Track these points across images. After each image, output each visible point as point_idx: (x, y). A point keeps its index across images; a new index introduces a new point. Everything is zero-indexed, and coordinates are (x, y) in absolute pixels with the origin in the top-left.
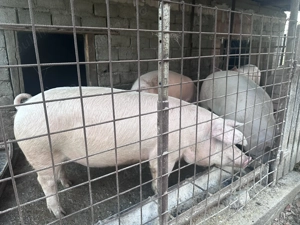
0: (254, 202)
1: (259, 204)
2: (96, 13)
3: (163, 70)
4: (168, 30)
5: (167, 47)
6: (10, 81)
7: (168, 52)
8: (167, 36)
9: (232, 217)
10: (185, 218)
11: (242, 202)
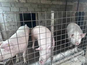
0: (79, 61)
1: (80, 61)
2: (39, 7)
3: (52, 28)
4: (53, 19)
5: (53, 22)
6: (18, 25)
7: (53, 24)
8: (53, 20)
9: (72, 64)
10: (58, 63)
11: (75, 60)
